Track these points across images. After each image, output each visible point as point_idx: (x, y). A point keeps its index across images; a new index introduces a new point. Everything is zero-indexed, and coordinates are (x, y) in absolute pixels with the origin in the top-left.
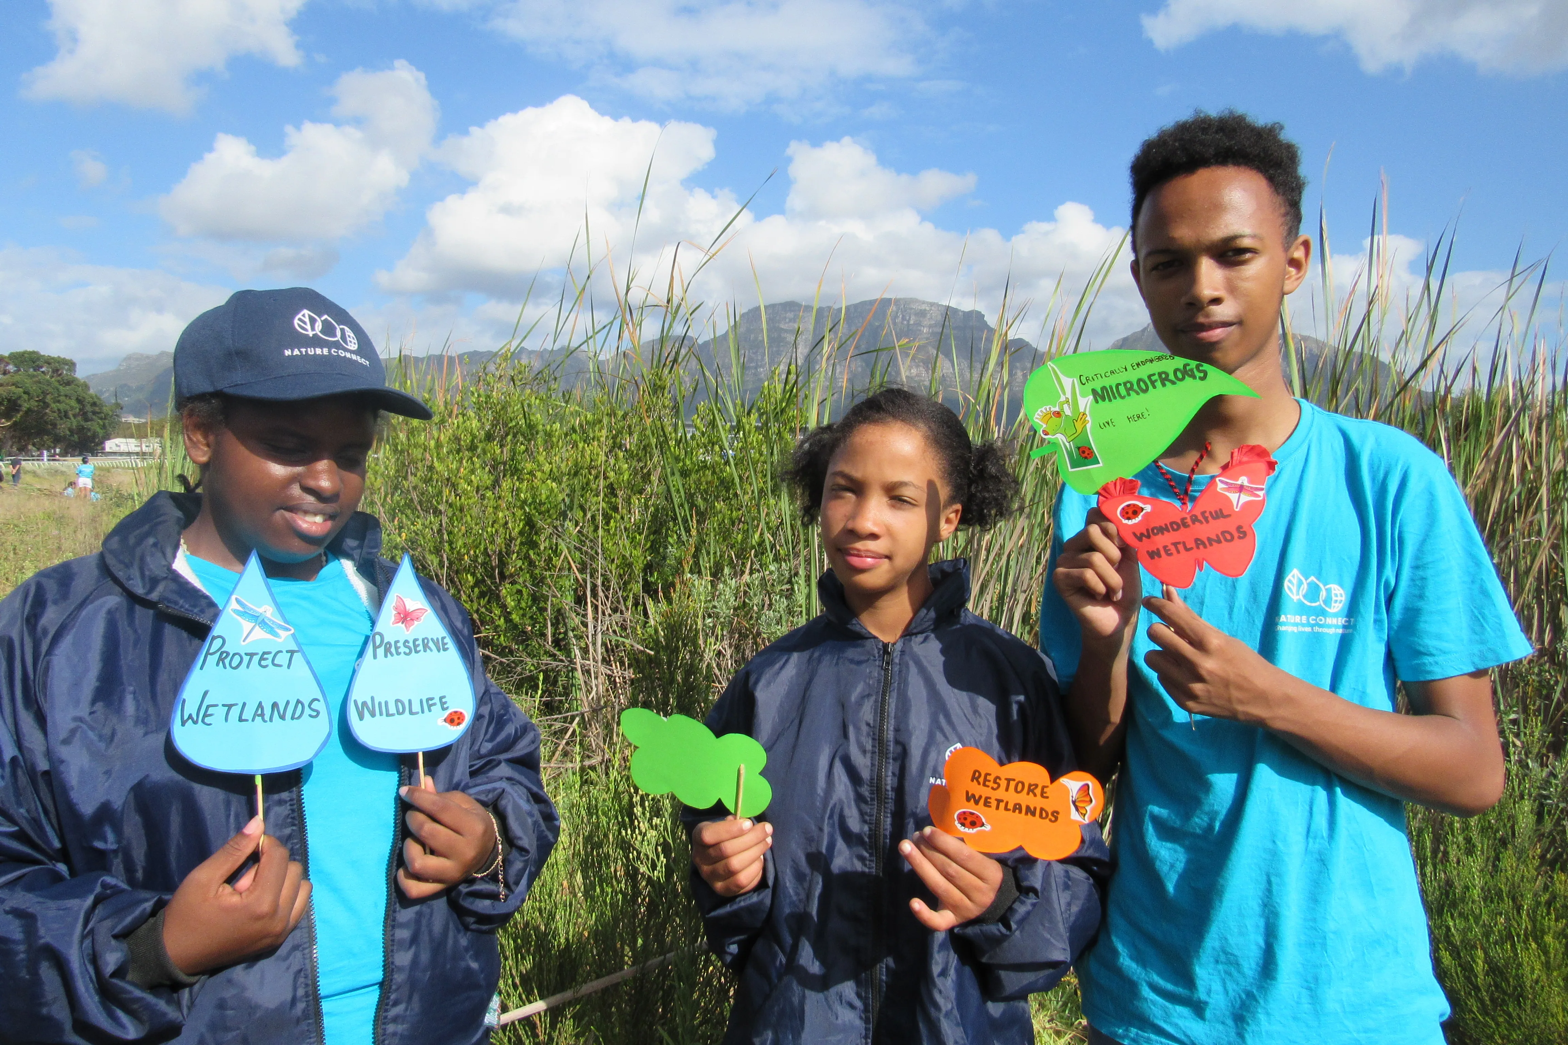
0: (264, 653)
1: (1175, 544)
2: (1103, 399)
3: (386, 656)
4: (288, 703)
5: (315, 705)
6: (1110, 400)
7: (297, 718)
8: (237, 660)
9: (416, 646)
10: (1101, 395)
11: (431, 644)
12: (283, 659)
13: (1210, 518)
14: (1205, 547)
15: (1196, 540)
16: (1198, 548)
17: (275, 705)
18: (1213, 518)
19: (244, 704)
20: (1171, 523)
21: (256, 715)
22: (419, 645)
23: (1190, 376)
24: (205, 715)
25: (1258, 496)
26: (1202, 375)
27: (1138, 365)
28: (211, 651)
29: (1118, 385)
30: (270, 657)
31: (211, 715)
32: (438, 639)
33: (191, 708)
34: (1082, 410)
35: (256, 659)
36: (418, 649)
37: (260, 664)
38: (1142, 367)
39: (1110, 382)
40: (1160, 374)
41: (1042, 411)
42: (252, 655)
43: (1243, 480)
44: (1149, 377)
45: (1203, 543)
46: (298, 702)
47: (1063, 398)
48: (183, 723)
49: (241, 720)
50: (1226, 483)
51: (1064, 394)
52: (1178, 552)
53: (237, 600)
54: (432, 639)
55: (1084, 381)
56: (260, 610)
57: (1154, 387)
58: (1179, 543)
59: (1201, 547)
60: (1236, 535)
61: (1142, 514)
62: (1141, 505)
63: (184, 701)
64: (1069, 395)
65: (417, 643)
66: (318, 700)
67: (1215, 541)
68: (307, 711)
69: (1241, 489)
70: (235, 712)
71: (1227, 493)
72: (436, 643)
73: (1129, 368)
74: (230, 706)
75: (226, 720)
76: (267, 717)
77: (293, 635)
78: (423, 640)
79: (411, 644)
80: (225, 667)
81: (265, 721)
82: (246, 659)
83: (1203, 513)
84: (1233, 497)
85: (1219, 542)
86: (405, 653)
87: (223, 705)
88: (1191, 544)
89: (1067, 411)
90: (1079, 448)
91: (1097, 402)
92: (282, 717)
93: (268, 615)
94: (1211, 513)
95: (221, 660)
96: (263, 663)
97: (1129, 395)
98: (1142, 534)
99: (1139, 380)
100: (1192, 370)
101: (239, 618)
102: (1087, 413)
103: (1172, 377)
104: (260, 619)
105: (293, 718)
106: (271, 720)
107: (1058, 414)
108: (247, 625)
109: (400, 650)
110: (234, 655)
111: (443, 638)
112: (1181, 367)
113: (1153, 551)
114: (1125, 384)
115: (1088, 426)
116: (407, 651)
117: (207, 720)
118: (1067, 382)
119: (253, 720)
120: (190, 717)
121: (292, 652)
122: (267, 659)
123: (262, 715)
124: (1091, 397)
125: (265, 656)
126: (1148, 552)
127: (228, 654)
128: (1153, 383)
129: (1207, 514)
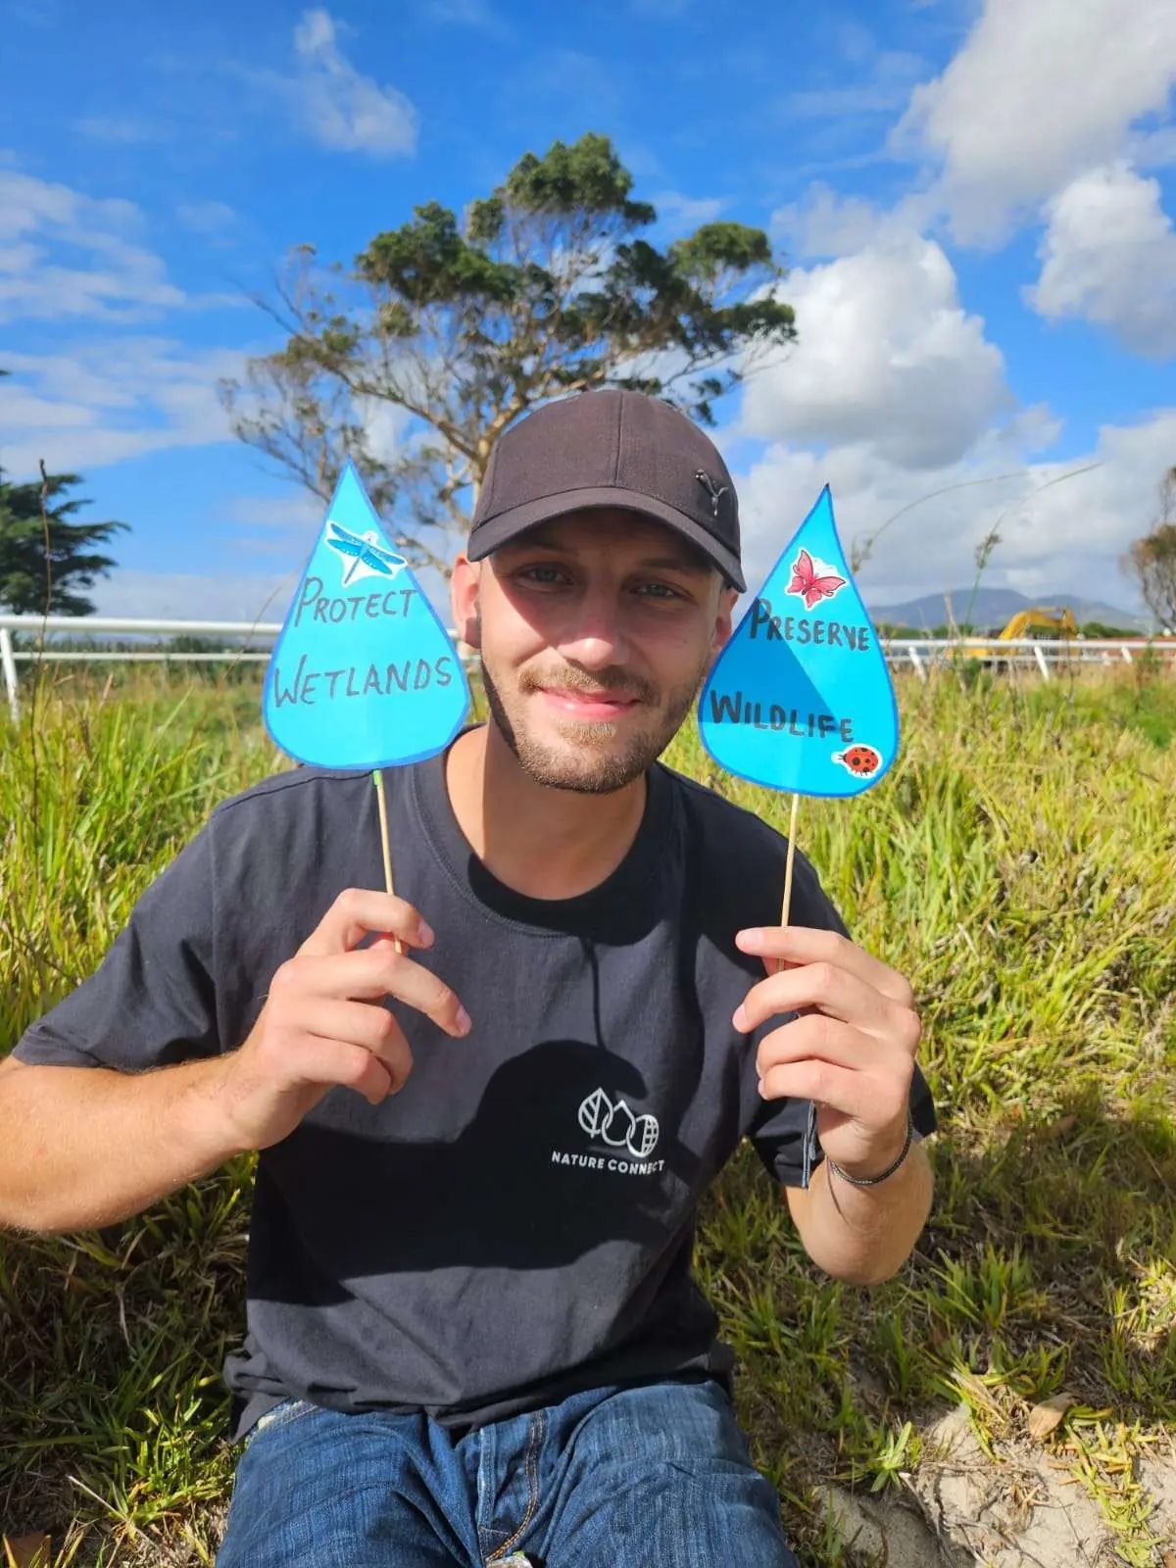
0: (373, 597)
3: (770, 637)
4: (408, 665)
5: (446, 667)
7: (423, 687)
8: (339, 608)
9: (817, 632)
11: (841, 635)
12: (396, 603)
17: (392, 669)
19: (353, 670)
21: (368, 684)
22: (822, 632)
24: (305, 691)
28: (307, 600)
30: (380, 601)
31: (312, 689)
32: (854, 629)
33: (286, 681)
35: (362, 605)
36: (820, 637)
37: (367, 610)
42: (356, 600)
46: (422, 662)
48: (279, 703)
49: (350, 693)
53: (335, 529)
54: (845, 628)
56: (364, 538)
63: (278, 671)
65: (820, 628)
66: (448, 659)
68: (435, 676)
70: (342, 682)
72: (850, 636)
74: (335, 675)
75: (332, 694)
76: (383, 687)
77: (406, 568)
78: (831, 625)
79: (810, 628)
80: (324, 620)
81: (381, 693)
82: (350, 606)
86: (799, 639)
87: (328, 674)
92: (403, 686)
93: (374, 543)
95: (319, 610)
96: (372, 610)
101: (337, 551)
104: (363, 552)
105: (416, 687)
106: (388, 690)
108: (349, 560)
109: (791, 633)
110: (335, 601)
111: (863, 630)
116: (803, 636)
117: (309, 696)
119: (365, 690)
120: (286, 693)
121: (408, 593)
122: (375, 605)
123: (376, 685)
125: (374, 601)
127: (327, 602)
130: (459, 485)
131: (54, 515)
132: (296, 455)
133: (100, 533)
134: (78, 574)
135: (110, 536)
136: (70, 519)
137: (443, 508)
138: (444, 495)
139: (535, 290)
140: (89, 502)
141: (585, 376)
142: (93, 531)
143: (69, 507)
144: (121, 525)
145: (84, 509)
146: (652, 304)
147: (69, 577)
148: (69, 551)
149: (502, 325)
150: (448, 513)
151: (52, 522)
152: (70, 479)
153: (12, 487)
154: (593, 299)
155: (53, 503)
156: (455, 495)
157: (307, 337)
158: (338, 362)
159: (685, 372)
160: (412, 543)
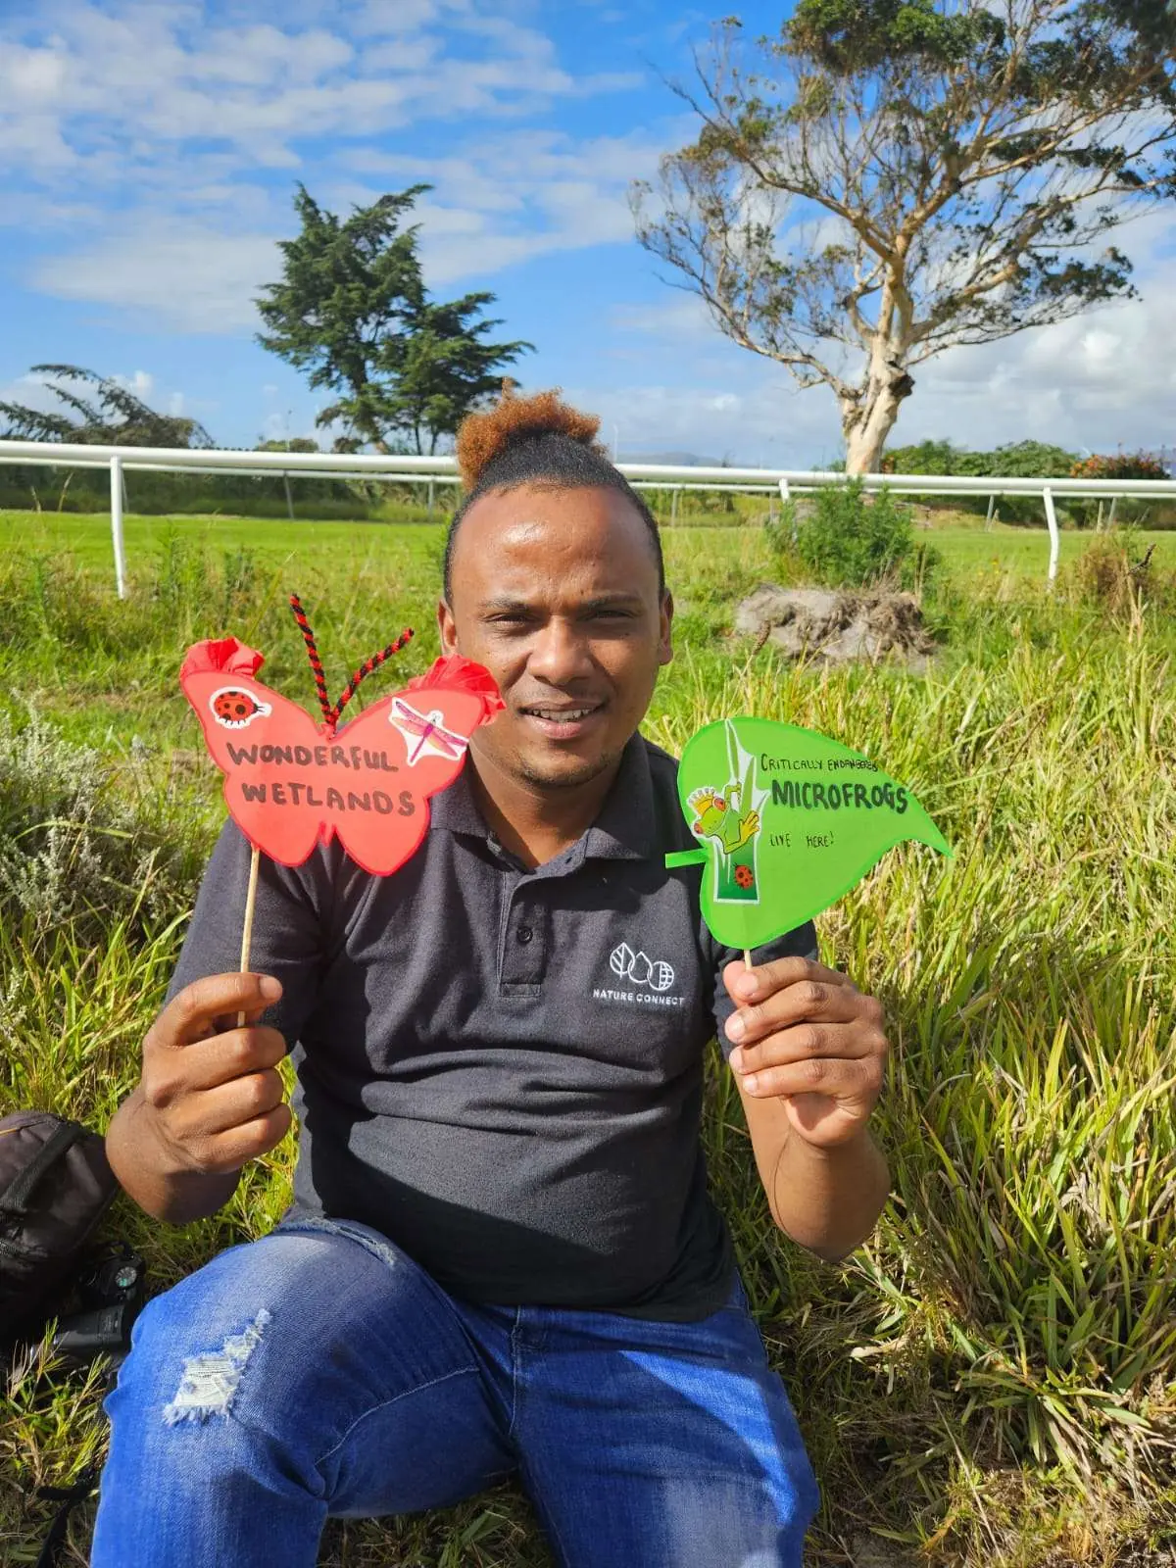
1: (295, 787)
2: (784, 801)
6: (792, 805)
10: (782, 793)
13: (362, 763)
14: (342, 807)
15: (331, 791)
16: (330, 804)
18: (369, 765)
20: (299, 749)
23: (889, 802)
25: (453, 753)
26: (901, 805)
27: (836, 764)
29: (806, 785)
34: (754, 808)
38: (839, 769)
39: (799, 777)
40: (857, 787)
41: (700, 792)
43: (436, 717)
44: (845, 786)
45: (340, 799)
47: (733, 782)
50: (408, 713)
51: (737, 775)
52: (296, 801)
55: (766, 764)
57: (847, 804)
58: (302, 786)
59: (336, 804)
60: (397, 805)
61: (253, 716)
62: (255, 700)
64: (742, 779)
67: (361, 804)
69: (429, 730)
71: (401, 729)
73: (825, 765)
83: (354, 750)
84: (412, 739)
85: (366, 807)
88: (320, 795)
89: (735, 804)
90: (737, 867)
91: (776, 802)
94: (366, 753)
97: (816, 805)
98: (243, 752)
99: (833, 787)
100: (892, 794)
102: (760, 814)
103: (868, 796)
107: (722, 804)
112: (882, 786)
113: (254, 788)
114: (816, 786)
115: (757, 835)
118: (745, 758)
124: (769, 792)
126: (244, 786)
128: (847, 796)
129: (360, 754)
130: (867, 289)
131: (470, 336)
132: (696, 262)
133: (508, 354)
134: (487, 395)
135: (516, 355)
136: (483, 340)
137: (845, 318)
138: (847, 303)
139: (982, 46)
140: (499, 322)
141: (1032, 151)
142: (504, 352)
143: (483, 327)
144: (528, 345)
145: (496, 328)
146: (1129, 50)
147: (479, 398)
148: (480, 372)
149: (935, 91)
150: (848, 323)
151: (466, 342)
152: (485, 298)
153: (434, 307)
154: (1055, 48)
155: (469, 322)
156: (861, 302)
157: (723, 124)
158: (752, 153)
159: (1163, 137)
160: (808, 358)
